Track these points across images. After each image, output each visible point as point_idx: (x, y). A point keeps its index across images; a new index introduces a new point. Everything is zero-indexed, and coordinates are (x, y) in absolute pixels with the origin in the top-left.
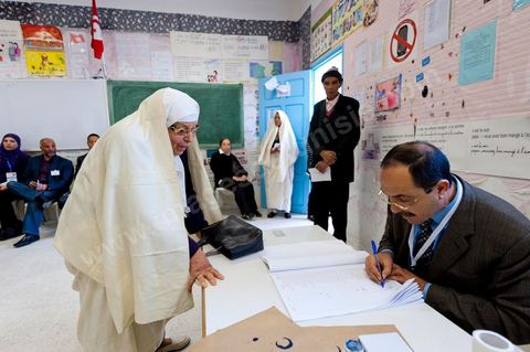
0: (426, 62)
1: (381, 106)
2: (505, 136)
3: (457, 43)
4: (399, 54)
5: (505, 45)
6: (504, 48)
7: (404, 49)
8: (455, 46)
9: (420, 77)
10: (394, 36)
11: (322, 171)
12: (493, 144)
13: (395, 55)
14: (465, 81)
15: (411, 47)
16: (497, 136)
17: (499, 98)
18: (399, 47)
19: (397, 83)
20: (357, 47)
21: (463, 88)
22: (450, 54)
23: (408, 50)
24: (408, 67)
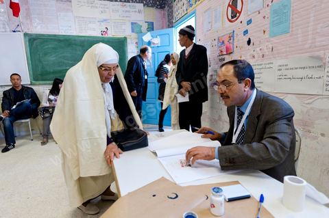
0: (249, 22)
1: (221, 51)
2: (297, 68)
3: (268, 10)
4: (232, 17)
5: (296, 12)
6: (296, 14)
7: (235, 14)
8: (266, 12)
9: (246, 32)
10: (229, 5)
11: (183, 95)
12: (290, 73)
13: (230, 18)
14: (273, 35)
15: (240, 13)
16: (292, 69)
17: (293, 45)
18: (232, 13)
19: (231, 37)
20: (205, 12)
21: (272, 39)
22: (264, 17)
23: (238, 15)
24: (238, 26)
